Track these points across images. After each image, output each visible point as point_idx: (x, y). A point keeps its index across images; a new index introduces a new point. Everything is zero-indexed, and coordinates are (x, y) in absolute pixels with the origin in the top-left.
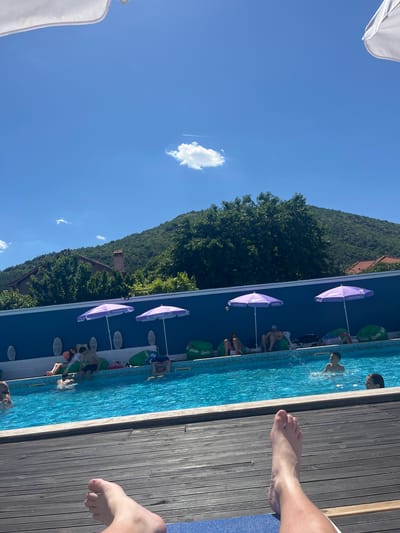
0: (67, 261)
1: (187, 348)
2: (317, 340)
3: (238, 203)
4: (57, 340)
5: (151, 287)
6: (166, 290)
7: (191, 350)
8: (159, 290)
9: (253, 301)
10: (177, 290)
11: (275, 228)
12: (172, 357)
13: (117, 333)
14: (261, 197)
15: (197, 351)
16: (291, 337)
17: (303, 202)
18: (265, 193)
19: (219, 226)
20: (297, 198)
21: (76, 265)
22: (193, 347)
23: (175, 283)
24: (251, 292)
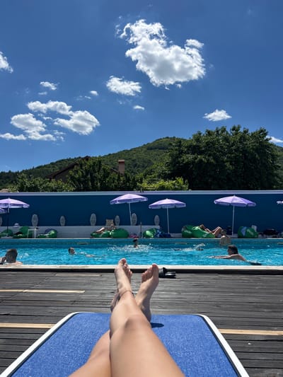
0: (94, 163)
1: (183, 229)
2: (277, 234)
3: (217, 131)
4: (93, 216)
5: (156, 185)
6: (167, 189)
7: (186, 231)
8: (162, 188)
9: (235, 202)
10: (176, 189)
11: (245, 152)
12: (172, 235)
13: (134, 215)
14: (233, 129)
15: (190, 232)
16: (257, 230)
17: (266, 134)
18: (237, 126)
19: (204, 147)
20: (262, 131)
21: (100, 167)
22: (187, 229)
23: (174, 185)
24: (232, 195)
